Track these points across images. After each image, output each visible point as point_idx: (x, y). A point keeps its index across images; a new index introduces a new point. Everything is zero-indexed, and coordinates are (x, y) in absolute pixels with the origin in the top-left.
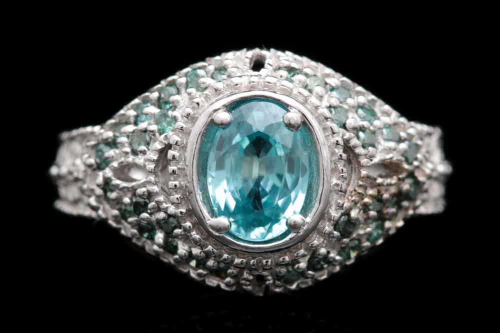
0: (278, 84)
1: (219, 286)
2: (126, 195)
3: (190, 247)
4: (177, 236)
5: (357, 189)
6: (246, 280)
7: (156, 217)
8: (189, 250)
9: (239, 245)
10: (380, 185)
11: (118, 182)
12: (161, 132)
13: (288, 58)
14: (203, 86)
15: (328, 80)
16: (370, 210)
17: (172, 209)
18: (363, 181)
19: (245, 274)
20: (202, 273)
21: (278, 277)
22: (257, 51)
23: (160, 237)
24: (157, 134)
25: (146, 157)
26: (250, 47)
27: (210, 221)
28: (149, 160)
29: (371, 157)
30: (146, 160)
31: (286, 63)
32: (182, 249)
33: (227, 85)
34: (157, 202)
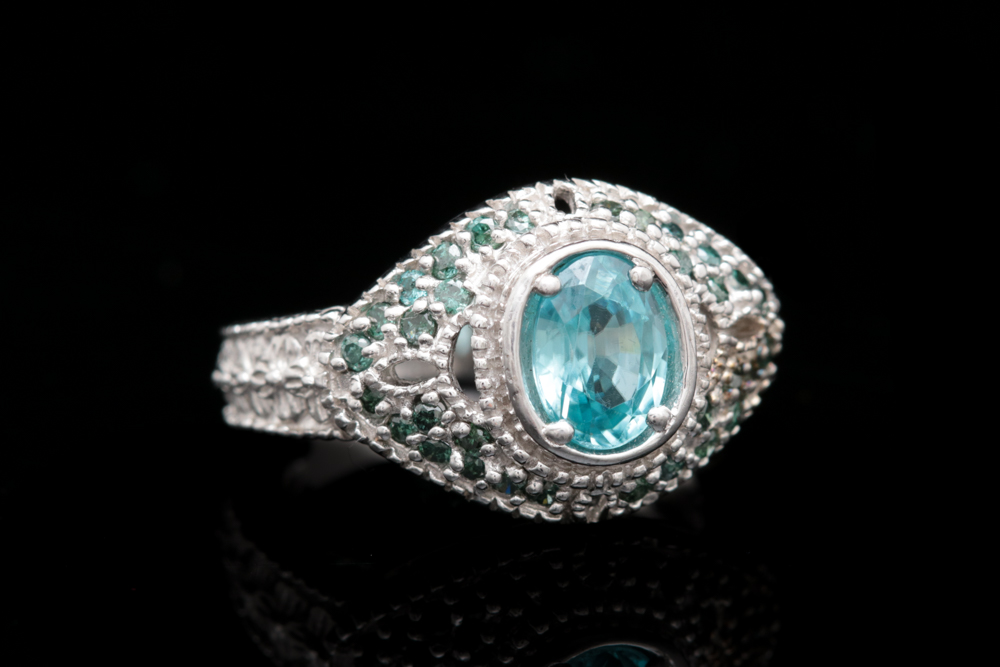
0: (608, 229)
1: (539, 515)
2: (403, 404)
3: (503, 467)
4: (486, 454)
5: (716, 360)
6: (580, 503)
7: (454, 430)
8: (501, 471)
9: (587, 458)
10: (740, 351)
11: (388, 387)
12: (450, 312)
13: (599, 189)
14: (498, 241)
15: (654, 214)
16: (732, 388)
17: (479, 418)
18: (722, 349)
19: (581, 495)
20: (517, 501)
21: (623, 495)
22: (558, 184)
23: (457, 458)
24: (444, 315)
25: (433, 348)
26: (547, 179)
27: (543, 428)
28: (439, 352)
29: (729, 315)
30: (432, 353)
31: (602, 198)
32: (493, 471)
33: (538, 237)
34: (454, 410)
